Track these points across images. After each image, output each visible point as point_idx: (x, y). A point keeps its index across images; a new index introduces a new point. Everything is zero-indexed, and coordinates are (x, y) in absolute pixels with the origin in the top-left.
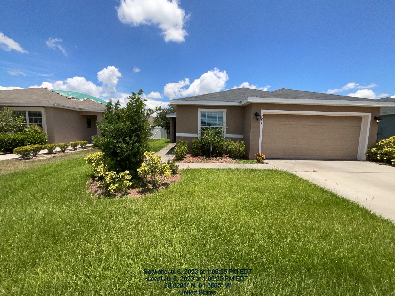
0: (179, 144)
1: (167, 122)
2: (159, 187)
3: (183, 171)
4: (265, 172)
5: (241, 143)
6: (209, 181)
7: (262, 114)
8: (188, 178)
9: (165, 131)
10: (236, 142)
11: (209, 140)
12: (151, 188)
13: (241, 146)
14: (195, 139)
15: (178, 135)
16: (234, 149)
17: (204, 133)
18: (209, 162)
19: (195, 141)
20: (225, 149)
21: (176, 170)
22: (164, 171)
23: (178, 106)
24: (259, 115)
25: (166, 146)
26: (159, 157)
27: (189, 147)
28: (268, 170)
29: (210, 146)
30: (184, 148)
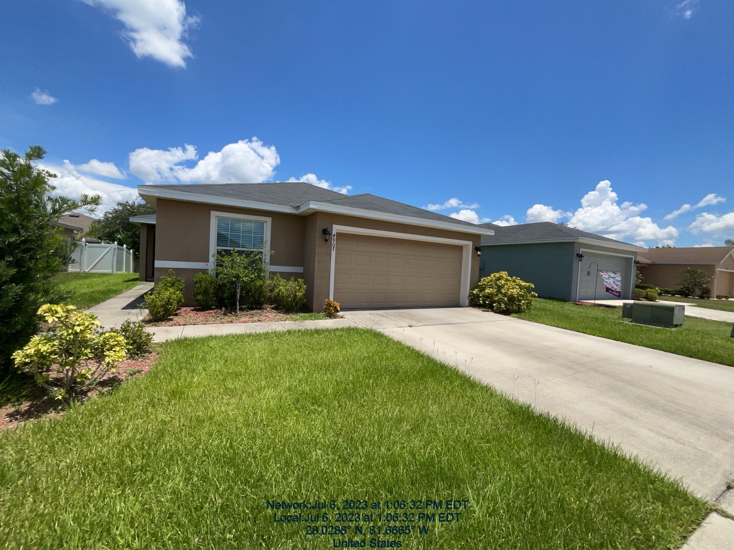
0: (161, 285)
1: (134, 233)
2: (89, 391)
3: (167, 344)
4: (338, 333)
5: (298, 283)
6: (226, 361)
7: (334, 232)
8: (176, 361)
9: (127, 255)
10: (288, 280)
11: (233, 277)
12: (60, 397)
13: (298, 288)
14: (200, 273)
15: (158, 264)
16: (285, 294)
17: (223, 262)
18: (231, 322)
19: (202, 278)
20: (269, 294)
21: (147, 345)
22: (108, 350)
23: (160, 200)
24: (330, 234)
25: (128, 288)
26: (91, 318)
27: (186, 291)
28: (342, 330)
29: (235, 289)
30: (172, 294)
